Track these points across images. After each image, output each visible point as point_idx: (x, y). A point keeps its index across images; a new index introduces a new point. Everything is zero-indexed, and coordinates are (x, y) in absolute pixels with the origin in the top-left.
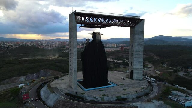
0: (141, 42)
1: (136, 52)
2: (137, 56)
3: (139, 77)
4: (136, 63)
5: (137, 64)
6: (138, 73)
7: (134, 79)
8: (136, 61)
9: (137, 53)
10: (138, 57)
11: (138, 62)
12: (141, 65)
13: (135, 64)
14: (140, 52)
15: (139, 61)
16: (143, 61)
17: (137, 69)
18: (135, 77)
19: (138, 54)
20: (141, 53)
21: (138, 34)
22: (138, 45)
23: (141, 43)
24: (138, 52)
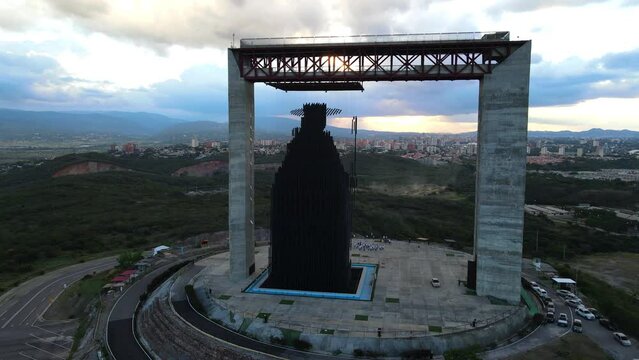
0: (515, 141)
1: (490, 180)
2: (494, 197)
3: (503, 287)
4: (488, 228)
5: (494, 233)
6: (500, 270)
7: (479, 292)
8: (486, 220)
9: (495, 187)
10: (499, 204)
11: (501, 225)
12: (513, 237)
13: (487, 232)
14: (506, 182)
15: (501, 220)
16: (521, 222)
17: (495, 254)
18: (486, 286)
19: (497, 192)
20: (511, 188)
21: (500, 107)
22: (498, 152)
23: (516, 145)
24: (499, 182)
